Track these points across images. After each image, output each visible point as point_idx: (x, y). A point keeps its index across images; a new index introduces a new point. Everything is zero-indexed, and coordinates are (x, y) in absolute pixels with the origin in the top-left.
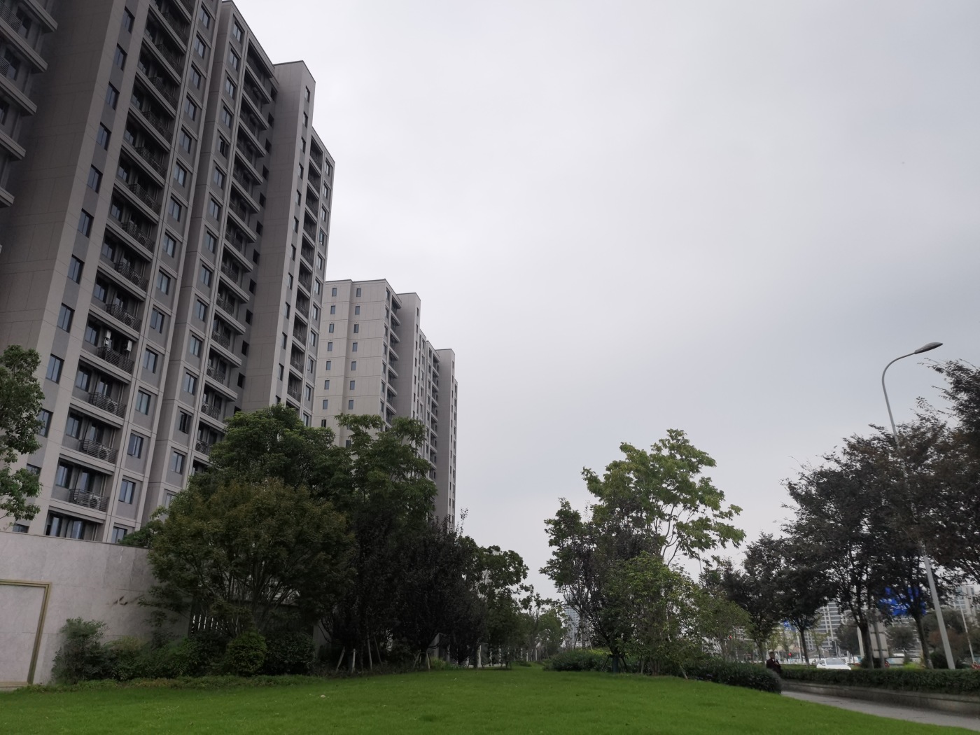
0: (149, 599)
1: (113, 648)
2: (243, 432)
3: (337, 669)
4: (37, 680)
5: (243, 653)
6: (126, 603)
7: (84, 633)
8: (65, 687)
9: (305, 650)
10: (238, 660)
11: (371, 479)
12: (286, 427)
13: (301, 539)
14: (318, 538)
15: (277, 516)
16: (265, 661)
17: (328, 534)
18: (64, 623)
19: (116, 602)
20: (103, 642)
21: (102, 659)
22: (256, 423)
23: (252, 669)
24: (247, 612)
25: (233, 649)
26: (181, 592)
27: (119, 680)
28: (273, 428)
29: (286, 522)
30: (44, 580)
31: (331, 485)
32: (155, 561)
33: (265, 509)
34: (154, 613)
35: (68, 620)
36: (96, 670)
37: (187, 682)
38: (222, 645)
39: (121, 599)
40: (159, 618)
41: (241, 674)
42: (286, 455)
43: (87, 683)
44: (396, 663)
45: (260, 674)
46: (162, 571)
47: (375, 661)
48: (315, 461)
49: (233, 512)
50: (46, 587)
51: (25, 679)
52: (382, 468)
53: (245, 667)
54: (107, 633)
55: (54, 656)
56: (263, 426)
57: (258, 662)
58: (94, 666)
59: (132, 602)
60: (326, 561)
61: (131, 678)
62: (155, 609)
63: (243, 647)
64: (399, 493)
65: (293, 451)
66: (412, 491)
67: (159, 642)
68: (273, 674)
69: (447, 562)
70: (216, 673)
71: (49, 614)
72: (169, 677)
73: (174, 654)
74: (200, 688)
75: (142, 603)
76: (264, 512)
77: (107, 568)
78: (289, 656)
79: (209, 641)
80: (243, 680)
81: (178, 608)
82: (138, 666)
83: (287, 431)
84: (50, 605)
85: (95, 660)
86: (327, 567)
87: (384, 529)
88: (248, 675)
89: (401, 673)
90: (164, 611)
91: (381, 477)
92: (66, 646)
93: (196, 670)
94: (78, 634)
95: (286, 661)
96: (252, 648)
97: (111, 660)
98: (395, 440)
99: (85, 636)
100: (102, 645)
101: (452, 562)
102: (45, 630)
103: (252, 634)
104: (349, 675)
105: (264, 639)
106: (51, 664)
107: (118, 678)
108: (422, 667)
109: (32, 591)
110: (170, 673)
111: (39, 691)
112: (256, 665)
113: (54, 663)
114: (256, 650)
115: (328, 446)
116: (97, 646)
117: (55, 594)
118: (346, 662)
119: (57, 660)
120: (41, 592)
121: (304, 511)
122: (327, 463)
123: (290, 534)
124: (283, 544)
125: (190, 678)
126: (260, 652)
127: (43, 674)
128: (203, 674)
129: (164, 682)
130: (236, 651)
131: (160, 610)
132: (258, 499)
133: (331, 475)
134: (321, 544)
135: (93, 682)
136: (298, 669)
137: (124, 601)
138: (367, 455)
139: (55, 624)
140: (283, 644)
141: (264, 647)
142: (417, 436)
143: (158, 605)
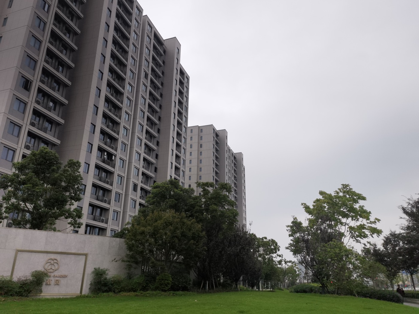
0: (125, 259)
1: (112, 279)
2: (158, 191)
3: (201, 289)
4: (83, 293)
5: (163, 282)
6: (117, 261)
7: (101, 273)
8: (94, 295)
9: (187, 281)
10: (161, 285)
11: (211, 209)
12: (175, 188)
13: (183, 235)
14: (190, 234)
15: (173, 225)
16: (171, 285)
17: (194, 233)
18: (93, 270)
19: (113, 261)
20: (108, 277)
21: (108, 284)
22: (163, 187)
23: (167, 288)
24: (163, 265)
25: (159, 280)
26: (137, 256)
27: (115, 293)
28: (170, 189)
29: (177, 228)
30: (85, 252)
31: (194, 212)
32: (127, 244)
33: (168, 222)
34: (127, 265)
35: (95, 268)
36: (106, 288)
37: (141, 293)
38: (154, 278)
39: (115, 259)
40: (129, 267)
41: (163, 291)
42: (175, 200)
43: (102, 294)
44: (225, 287)
45: (170, 291)
46: (130, 248)
47: (216, 286)
48: (187, 202)
49: (156, 224)
50: (86, 255)
51: (79, 292)
52: (215, 204)
53: (164, 288)
54: (110, 273)
55: (89, 283)
56: (166, 188)
57: (169, 286)
58: (105, 287)
59: (119, 260)
60: (194, 244)
61: (120, 292)
62: (128, 263)
63: (163, 279)
64: (223, 215)
65: (178, 198)
66: (228, 214)
67: (130, 277)
68: (175, 291)
69: (244, 244)
70: (152, 290)
71: (87, 266)
72: (134, 291)
73: (136, 282)
74: (146, 296)
75: (123, 261)
76: (168, 224)
77: (109, 247)
78: (181, 283)
79: (149, 277)
80: (163, 293)
81: (137, 263)
82: (122, 287)
83: (175, 190)
84: (88, 263)
85: (105, 285)
86: (194, 246)
87: (217, 230)
88: (165, 291)
89: (227, 292)
90: (132, 264)
91: (215, 208)
92: (94, 279)
93: (144, 289)
94: (99, 274)
95: (180, 286)
96: (166, 280)
97: (112, 284)
98: (220, 192)
99: (101, 275)
100: (108, 278)
101: (246, 244)
102: (86, 273)
103: (166, 274)
104: (206, 292)
105: (171, 276)
106: (89, 286)
107: (114, 292)
108: (236, 290)
109: (81, 256)
110: (134, 290)
111: (84, 297)
112: (168, 287)
113: (90, 286)
114: (168, 281)
115: (192, 195)
116: (106, 279)
117: (90, 257)
118: (204, 286)
119: (91, 284)
120: (84, 257)
121: (184, 223)
122: (192, 203)
123: (178, 232)
124: (176, 237)
125: (142, 292)
126: (169, 282)
127: (86, 291)
128: (147, 290)
129: (132, 294)
130: (160, 281)
131: (130, 264)
132: (165, 218)
133: (194, 208)
134: (192, 237)
135: (105, 294)
136: (185, 289)
137: (116, 260)
138: (208, 199)
139: (90, 270)
140: (178, 278)
141: (171, 279)
142: (229, 190)
143: (129, 262)
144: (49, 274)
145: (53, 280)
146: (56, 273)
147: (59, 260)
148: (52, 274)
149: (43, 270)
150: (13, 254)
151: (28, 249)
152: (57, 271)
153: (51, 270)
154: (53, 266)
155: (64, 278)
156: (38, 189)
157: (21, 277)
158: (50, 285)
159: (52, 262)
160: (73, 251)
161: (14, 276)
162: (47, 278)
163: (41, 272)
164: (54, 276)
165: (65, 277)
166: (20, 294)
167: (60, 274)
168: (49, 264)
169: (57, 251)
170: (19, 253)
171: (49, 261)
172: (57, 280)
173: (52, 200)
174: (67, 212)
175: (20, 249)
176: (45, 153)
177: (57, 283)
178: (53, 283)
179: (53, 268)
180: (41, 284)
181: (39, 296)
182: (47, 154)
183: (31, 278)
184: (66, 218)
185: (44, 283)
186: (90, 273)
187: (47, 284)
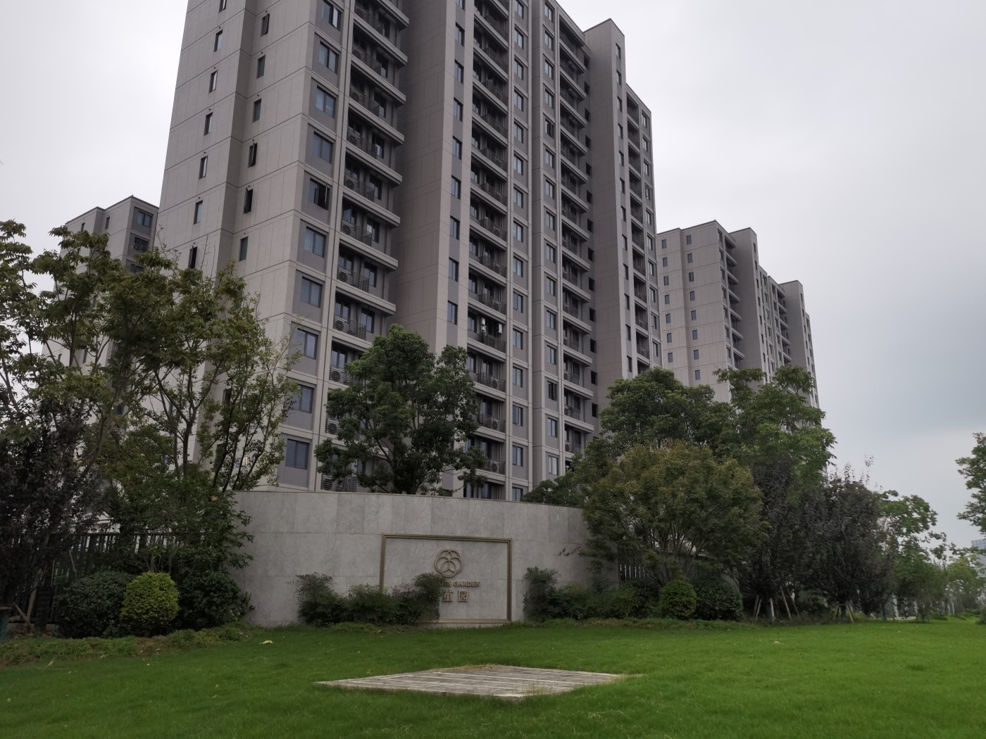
0: (586, 550)
1: (566, 592)
2: (629, 397)
3: (757, 617)
4: (514, 619)
5: (677, 599)
6: (568, 554)
7: (543, 579)
8: (538, 624)
9: (732, 598)
10: (674, 605)
11: (763, 432)
12: (666, 389)
13: (713, 496)
14: (727, 494)
15: (687, 475)
16: (697, 607)
17: (737, 489)
18: (526, 572)
19: (561, 554)
20: (557, 587)
21: (561, 602)
22: (639, 388)
23: (687, 613)
24: (675, 562)
25: (667, 595)
26: (609, 544)
27: (577, 619)
28: (656, 391)
29: (696, 481)
30: (506, 537)
31: (720, 440)
32: (589, 519)
33: (674, 469)
34: (592, 562)
35: (528, 569)
36: (557, 610)
37: (635, 622)
38: (656, 594)
39: (564, 551)
40: (598, 567)
41: (680, 618)
42: (671, 416)
43: (552, 620)
44: (814, 614)
45: (696, 618)
46: (596, 527)
47: (793, 611)
48: (701, 419)
49: (645, 474)
50: (508, 542)
51: (505, 617)
52: (772, 420)
53: (681, 611)
54: (559, 579)
55: (522, 598)
56: (646, 390)
57: (692, 607)
58: (555, 607)
59: (572, 553)
60: (740, 516)
61: (586, 617)
62: (592, 559)
63: (676, 594)
64: (794, 445)
65: (675, 409)
66: (807, 441)
67: (599, 588)
68: (709, 619)
69: (856, 512)
70: (656, 615)
71: (514, 564)
72: (618, 617)
73: (618, 598)
74: (648, 628)
75: (582, 554)
76: (673, 474)
77: (549, 525)
78: (718, 603)
79: (643, 587)
80: (682, 623)
81: (610, 558)
82: (590, 608)
83: (668, 393)
84: (514, 557)
85: (554, 602)
86: (742, 520)
87: (784, 480)
88: (686, 619)
89: (824, 624)
90: (601, 561)
91: (773, 429)
92: (530, 590)
93: (639, 612)
94: (538, 580)
95: (717, 608)
96: (683, 594)
97: (568, 602)
98: (781, 391)
99: (544, 582)
100: (557, 589)
101: (862, 512)
102: (513, 578)
103: (680, 582)
104: (770, 624)
105: (692, 586)
106: (522, 605)
107: (575, 617)
108: (843, 620)
109: (499, 546)
110: (617, 614)
111: (519, 626)
112: (690, 609)
113: (523, 604)
114: (687, 596)
115: (709, 402)
116: (552, 590)
117: (516, 547)
118: (764, 611)
119: (526, 601)
120: (505, 546)
121: (709, 469)
122: (714, 420)
123: (700, 492)
124: (696, 500)
125: (636, 619)
126: (692, 599)
127: (518, 614)
128: (645, 615)
129: (613, 621)
130: (670, 597)
131: (597, 560)
132: (666, 460)
133: (719, 431)
134: (733, 499)
135: (558, 620)
136: (728, 615)
137: (566, 552)
138: (752, 408)
139: (519, 573)
140: (710, 592)
141: (694, 594)
142: (804, 384)
143: (594, 555)
144: (448, 581)
145: (454, 593)
146: (459, 579)
147: (460, 552)
148: (452, 581)
149: (435, 573)
150: (376, 543)
151: (402, 533)
152: (459, 575)
153: (449, 574)
154: (451, 564)
155: (474, 589)
156: (401, 413)
157: (398, 588)
158: (450, 602)
159: (449, 557)
160: (484, 535)
161: (385, 585)
162: (445, 589)
163: (432, 576)
164: (456, 585)
165: (475, 585)
166: (402, 620)
167: (465, 580)
168: (443, 561)
169: (454, 535)
170: (388, 540)
171: (443, 555)
172: (462, 593)
173: (427, 433)
174: (458, 456)
175: (388, 532)
176: (403, 340)
177: (463, 599)
178: (455, 597)
179: (452, 569)
180: (436, 601)
181: (435, 623)
182: (406, 341)
183: (418, 589)
184: (457, 468)
185: (441, 599)
186: (521, 577)
187: (445, 601)
